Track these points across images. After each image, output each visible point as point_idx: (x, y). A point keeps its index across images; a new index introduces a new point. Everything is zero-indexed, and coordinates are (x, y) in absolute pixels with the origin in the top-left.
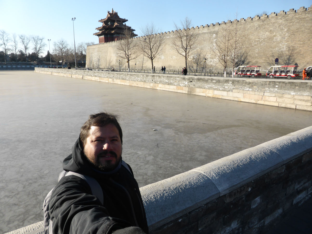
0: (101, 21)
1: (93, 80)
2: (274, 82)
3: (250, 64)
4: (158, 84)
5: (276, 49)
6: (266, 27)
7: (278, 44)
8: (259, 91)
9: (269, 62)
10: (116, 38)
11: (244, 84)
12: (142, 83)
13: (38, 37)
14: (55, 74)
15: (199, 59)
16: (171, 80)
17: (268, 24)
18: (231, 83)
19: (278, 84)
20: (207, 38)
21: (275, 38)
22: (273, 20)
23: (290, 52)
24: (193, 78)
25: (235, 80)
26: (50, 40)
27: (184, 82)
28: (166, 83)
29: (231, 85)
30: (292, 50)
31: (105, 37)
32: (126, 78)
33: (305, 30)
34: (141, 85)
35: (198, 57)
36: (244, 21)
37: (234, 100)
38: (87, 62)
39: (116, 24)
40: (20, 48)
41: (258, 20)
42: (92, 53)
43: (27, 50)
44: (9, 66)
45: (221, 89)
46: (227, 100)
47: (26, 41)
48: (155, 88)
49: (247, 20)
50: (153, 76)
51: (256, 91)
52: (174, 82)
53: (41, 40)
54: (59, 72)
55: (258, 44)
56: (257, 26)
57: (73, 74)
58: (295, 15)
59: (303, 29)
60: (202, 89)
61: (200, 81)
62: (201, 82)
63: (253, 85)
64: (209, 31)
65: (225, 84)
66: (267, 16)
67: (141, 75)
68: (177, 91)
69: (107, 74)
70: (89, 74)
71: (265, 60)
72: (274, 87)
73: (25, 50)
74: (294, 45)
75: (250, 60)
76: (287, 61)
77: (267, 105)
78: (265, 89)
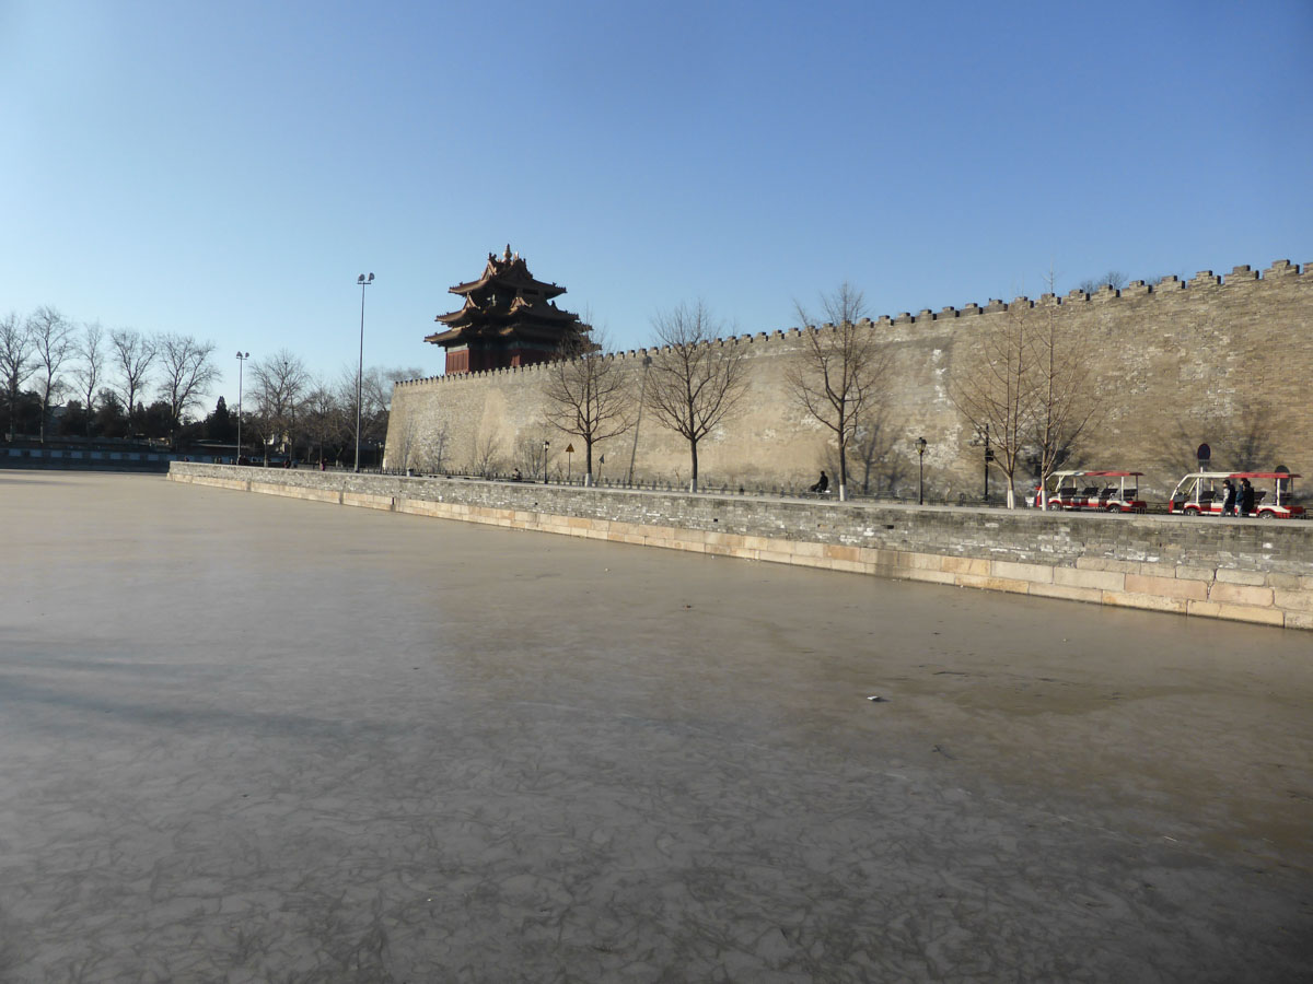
0: (460, 290)
1: (440, 514)
2: (1252, 530)
3: (1093, 464)
4: (743, 534)
5: (1195, 410)
6: (1146, 326)
7: (1198, 390)
8: (1192, 562)
9: (1171, 457)
10: (516, 355)
11: (1123, 537)
12: (671, 531)
13: (189, 343)
14: (265, 490)
15: (874, 443)
16: (800, 518)
17: (1153, 318)
18: (1067, 534)
19: (1272, 535)
20: (909, 363)
21: (1184, 369)
22: (1172, 305)
23: (1252, 422)
24: (898, 511)
25: (1082, 519)
26: (244, 356)
27: (859, 529)
28: (780, 533)
29: (1068, 539)
30: (1258, 413)
31: (470, 351)
32: (595, 512)
33: (1300, 344)
34: (663, 538)
35: (872, 436)
36: (1055, 304)
37: (1083, 602)
38: (391, 447)
39: (519, 302)
40: (109, 382)
41: (1111, 301)
42: (412, 412)
43: (137, 391)
44: (56, 454)
45: (1023, 557)
46: (1053, 598)
47: (137, 357)
48: (728, 553)
49: (1071, 300)
50: (721, 503)
51: (1179, 562)
52: (813, 529)
53: (200, 353)
54: (285, 484)
55: (1117, 388)
56: (1111, 325)
57: (349, 491)
58: (1257, 289)
59: (1295, 338)
60: (938, 557)
61: (929, 524)
62: (934, 527)
63: (1164, 540)
64: (917, 337)
65: (1040, 537)
66: (1147, 288)
67: (665, 497)
68: (828, 566)
69: (507, 491)
70: (423, 493)
71: (1151, 451)
72: (1257, 548)
73: (129, 391)
74: (1267, 398)
75: (1087, 450)
76: (1244, 457)
77: (1233, 620)
78: (1216, 556)
